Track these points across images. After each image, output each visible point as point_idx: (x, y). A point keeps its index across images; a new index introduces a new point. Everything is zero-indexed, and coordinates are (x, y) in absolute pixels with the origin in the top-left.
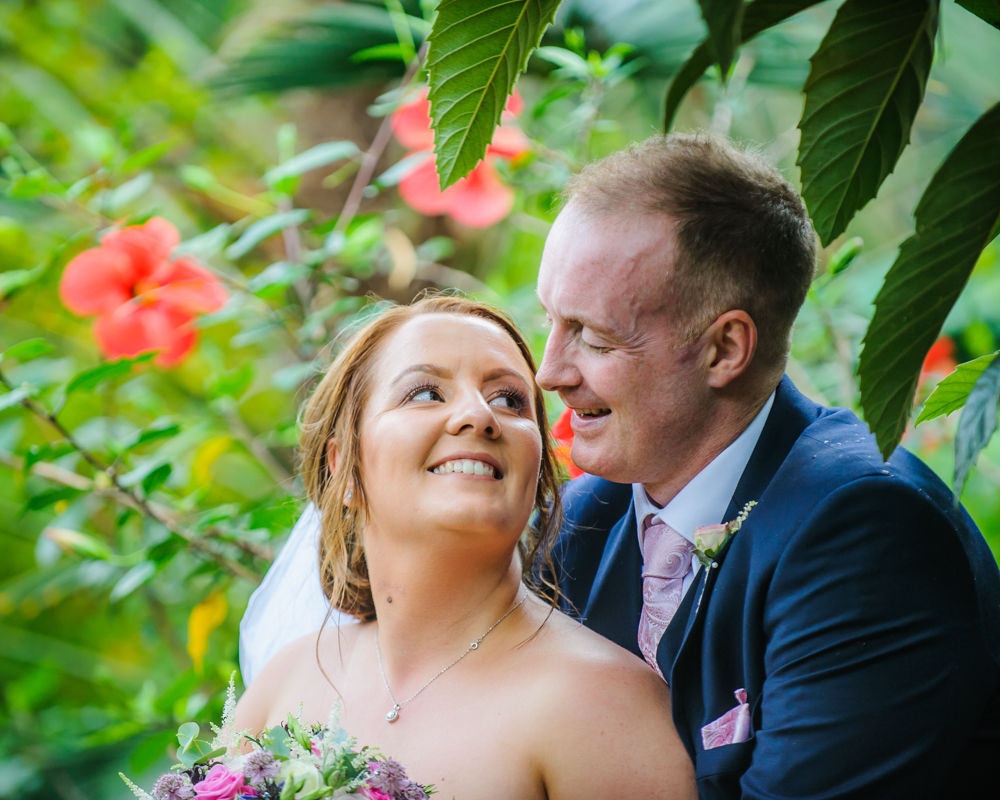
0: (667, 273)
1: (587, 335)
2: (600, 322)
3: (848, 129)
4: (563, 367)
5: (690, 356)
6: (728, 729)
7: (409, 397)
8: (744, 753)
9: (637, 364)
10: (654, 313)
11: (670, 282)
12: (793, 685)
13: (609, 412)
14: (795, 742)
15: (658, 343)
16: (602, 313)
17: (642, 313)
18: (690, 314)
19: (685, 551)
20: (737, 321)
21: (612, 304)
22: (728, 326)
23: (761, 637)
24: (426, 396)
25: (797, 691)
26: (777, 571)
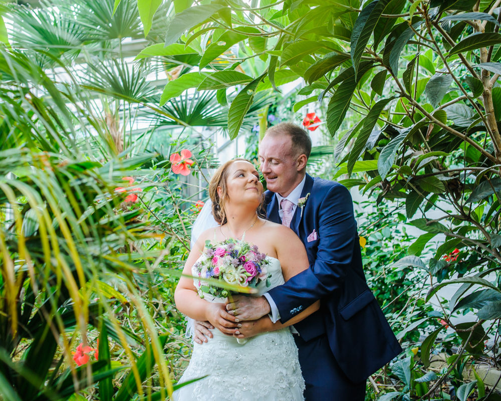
0: (291, 147)
1: (273, 161)
2: (277, 158)
3: (337, 113)
4: (268, 169)
5: (294, 164)
6: (313, 237)
7: (238, 176)
8: (318, 242)
9: (285, 166)
10: (288, 155)
11: (291, 149)
12: (328, 227)
13: (277, 177)
14: (331, 238)
15: (288, 161)
16: (278, 156)
17: (286, 155)
18: (295, 156)
19: (292, 205)
20: (303, 156)
21: (280, 153)
22: (301, 158)
23: (318, 218)
24: (242, 176)
25: (330, 228)
26: (322, 204)
